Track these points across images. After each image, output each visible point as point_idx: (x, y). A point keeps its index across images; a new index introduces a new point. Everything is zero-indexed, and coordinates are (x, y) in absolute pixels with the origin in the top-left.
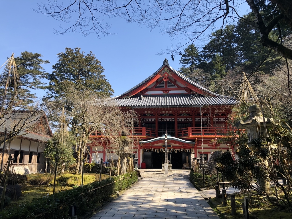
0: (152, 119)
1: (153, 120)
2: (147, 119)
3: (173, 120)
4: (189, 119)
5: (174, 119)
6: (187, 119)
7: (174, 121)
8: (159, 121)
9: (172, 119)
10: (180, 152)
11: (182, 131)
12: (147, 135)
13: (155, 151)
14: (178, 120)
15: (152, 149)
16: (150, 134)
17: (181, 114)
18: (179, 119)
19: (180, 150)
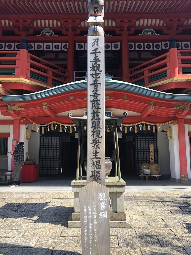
0: (59, 44)
1: (61, 47)
2: (45, 44)
3: (116, 46)
4: (160, 44)
5: (119, 44)
6: (155, 44)
7: (119, 48)
8: (78, 49)
9: (114, 44)
10: (136, 131)
11: (146, 70)
12: (33, 76)
13: (63, 129)
14: (131, 46)
15: (54, 124)
16: (47, 78)
17: (139, 31)
18: (133, 44)
19: (138, 126)
